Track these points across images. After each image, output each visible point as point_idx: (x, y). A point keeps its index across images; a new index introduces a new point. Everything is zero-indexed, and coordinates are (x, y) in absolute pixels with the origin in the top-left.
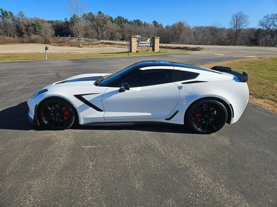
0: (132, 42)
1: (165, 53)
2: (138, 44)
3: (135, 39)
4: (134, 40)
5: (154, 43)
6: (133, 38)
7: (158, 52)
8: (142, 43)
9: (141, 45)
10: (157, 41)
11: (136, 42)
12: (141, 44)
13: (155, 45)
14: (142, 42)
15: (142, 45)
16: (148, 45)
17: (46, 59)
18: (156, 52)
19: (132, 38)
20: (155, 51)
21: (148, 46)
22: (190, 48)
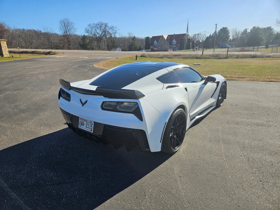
1: (19, 58)
5: (1, 46)
7: (9, 57)
10: (4, 44)
13: (3, 49)
18: (6, 57)
20: (4, 56)
22: (40, 52)
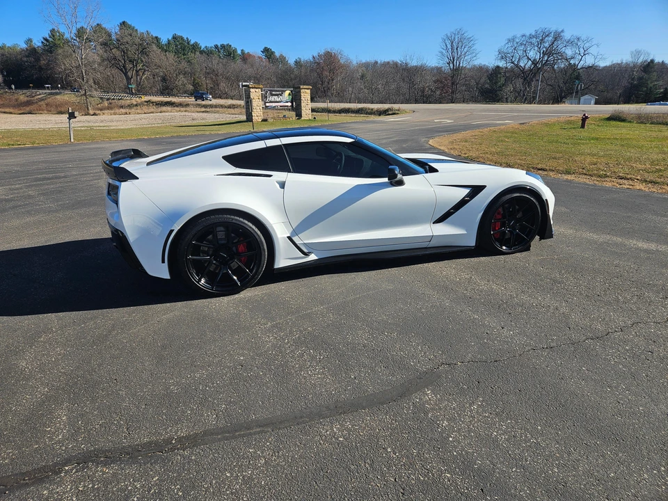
0: (252, 97)
1: (326, 121)
2: (265, 103)
3: (257, 90)
4: (256, 94)
5: (300, 100)
6: (252, 88)
7: (310, 120)
8: (273, 100)
9: (271, 104)
10: (306, 94)
11: (260, 97)
12: (271, 102)
13: (303, 104)
14: (272, 98)
15: (274, 104)
16: (287, 104)
17: (72, 140)
18: (304, 120)
19: (252, 90)
20: (302, 118)
21: (288, 106)
22: (372, 109)
